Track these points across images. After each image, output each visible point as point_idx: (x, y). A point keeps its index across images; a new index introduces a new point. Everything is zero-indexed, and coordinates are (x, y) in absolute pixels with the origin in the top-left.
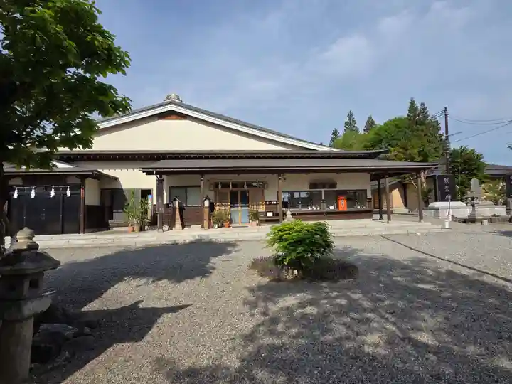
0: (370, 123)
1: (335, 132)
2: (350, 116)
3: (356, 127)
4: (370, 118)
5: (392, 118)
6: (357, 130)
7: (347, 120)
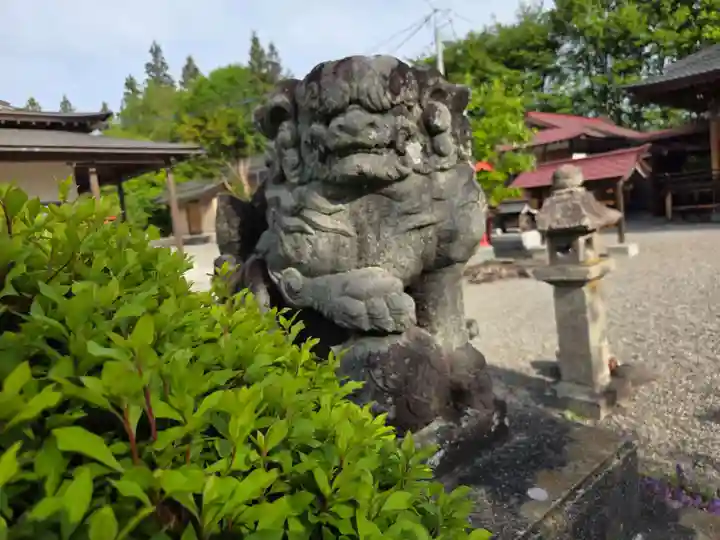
0: (190, 70)
1: (130, 84)
2: (156, 52)
3: (169, 77)
4: (190, 60)
5: (224, 65)
6: (172, 84)
7: (150, 59)
